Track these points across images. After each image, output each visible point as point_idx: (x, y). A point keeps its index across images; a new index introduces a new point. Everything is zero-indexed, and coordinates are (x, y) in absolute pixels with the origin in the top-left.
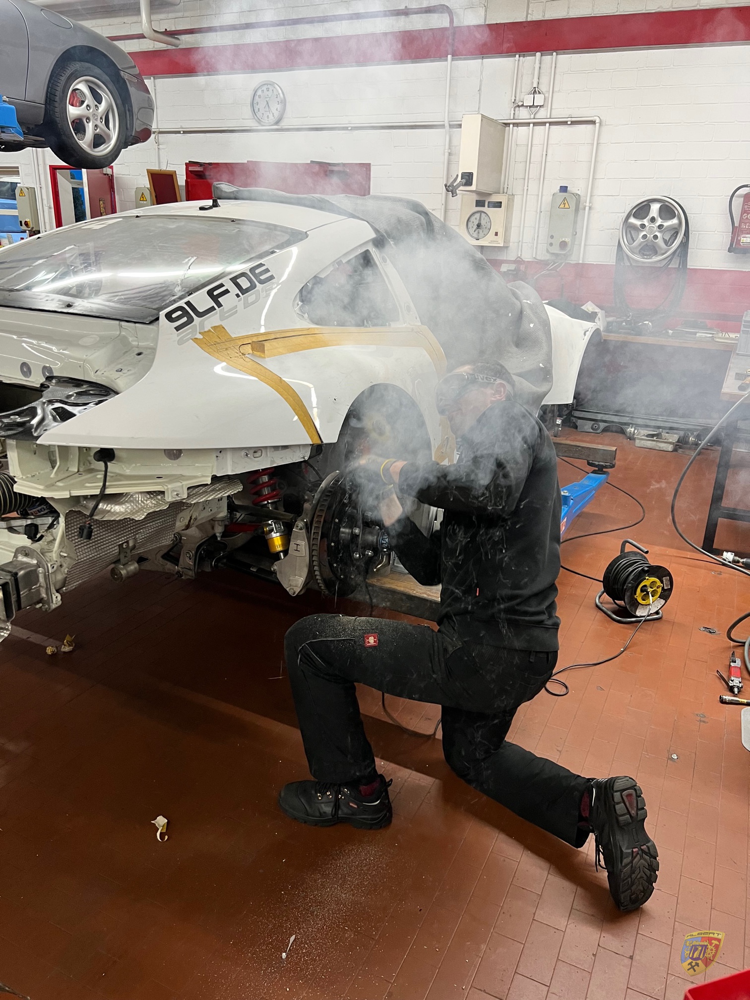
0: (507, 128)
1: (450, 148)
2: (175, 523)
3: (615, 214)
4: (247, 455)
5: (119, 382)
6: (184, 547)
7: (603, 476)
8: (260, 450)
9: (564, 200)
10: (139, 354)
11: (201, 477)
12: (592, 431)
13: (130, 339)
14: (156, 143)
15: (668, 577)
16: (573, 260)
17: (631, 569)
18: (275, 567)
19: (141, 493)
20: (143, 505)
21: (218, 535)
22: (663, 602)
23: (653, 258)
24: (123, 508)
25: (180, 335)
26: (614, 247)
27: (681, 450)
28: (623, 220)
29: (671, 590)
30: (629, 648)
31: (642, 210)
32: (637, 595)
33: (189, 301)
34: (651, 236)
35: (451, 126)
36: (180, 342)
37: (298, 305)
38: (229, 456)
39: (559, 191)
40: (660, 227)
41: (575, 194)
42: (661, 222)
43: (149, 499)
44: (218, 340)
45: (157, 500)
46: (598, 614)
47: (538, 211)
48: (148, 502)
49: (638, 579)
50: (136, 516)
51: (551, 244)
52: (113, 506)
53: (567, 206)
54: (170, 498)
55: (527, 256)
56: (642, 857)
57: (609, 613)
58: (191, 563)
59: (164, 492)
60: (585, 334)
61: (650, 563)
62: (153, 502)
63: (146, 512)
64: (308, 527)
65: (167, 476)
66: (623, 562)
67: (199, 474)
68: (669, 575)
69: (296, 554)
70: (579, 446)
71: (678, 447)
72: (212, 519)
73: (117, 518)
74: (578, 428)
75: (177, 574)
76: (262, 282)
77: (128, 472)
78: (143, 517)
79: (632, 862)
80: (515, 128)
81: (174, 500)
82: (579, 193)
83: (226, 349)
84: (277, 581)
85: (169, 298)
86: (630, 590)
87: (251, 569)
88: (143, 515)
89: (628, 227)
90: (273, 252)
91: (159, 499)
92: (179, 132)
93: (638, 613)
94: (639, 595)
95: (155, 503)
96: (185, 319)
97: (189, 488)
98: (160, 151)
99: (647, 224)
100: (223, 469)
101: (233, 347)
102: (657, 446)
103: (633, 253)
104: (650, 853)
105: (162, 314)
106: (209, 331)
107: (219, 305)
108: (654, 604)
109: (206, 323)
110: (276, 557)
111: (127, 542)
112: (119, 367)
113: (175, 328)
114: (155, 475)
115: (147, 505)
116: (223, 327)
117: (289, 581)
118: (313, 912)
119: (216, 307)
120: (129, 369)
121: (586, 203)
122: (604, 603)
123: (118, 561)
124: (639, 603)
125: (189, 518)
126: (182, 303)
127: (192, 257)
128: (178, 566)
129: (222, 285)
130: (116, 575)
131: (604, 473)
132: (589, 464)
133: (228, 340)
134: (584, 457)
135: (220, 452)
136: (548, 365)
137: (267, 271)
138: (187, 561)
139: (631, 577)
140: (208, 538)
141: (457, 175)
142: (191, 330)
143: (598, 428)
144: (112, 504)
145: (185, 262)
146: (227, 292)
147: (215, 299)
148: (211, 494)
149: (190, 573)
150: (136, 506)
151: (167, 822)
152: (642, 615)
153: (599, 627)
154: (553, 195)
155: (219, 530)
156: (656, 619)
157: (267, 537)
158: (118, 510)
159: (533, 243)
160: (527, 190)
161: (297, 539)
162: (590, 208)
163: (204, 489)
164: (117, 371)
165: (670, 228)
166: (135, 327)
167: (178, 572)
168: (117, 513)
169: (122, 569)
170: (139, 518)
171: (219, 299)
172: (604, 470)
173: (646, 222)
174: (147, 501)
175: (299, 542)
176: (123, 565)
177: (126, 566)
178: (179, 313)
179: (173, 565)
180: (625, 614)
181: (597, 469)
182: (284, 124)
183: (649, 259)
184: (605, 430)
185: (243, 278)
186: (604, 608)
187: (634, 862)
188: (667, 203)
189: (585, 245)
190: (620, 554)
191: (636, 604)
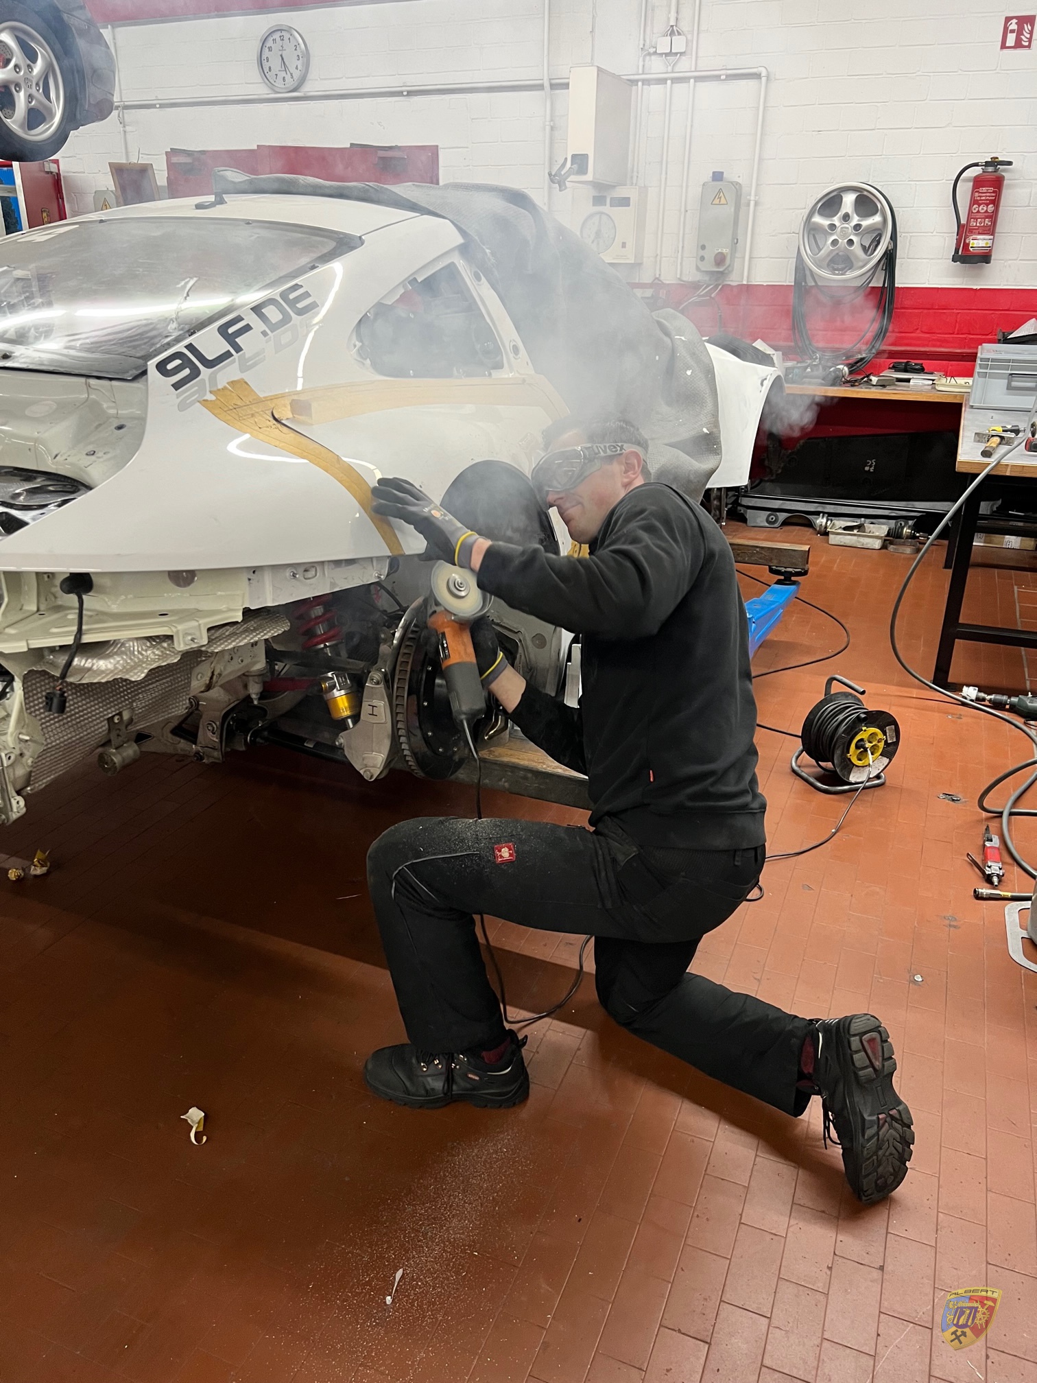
0: (634, 88)
1: (552, 120)
2: (190, 683)
3: (791, 211)
4: (294, 575)
5: (92, 470)
6: (204, 717)
7: (793, 587)
8: (313, 567)
9: (719, 192)
10: (120, 428)
11: (224, 612)
12: (767, 525)
13: (105, 406)
14: (121, 123)
15: (893, 726)
16: (734, 280)
17: (841, 717)
18: (342, 740)
19: (137, 639)
20: (141, 657)
21: (254, 696)
22: (886, 761)
23: (847, 273)
24: (110, 663)
25: (180, 396)
26: (791, 259)
27: (892, 546)
28: (805, 219)
29: (896, 744)
30: (843, 828)
31: (830, 203)
32: (851, 753)
33: (191, 344)
34: (843, 242)
35: (553, 86)
36: (182, 407)
37: (355, 346)
38: (267, 577)
39: (711, 179)
40: (858, 227)
41: (735, 184)
42: (859, 220)
43: (150, 647)
44: (239, 403)
45: (163, 649)
46: (796, 781)
47: (683, 210)
48: (149, 652)
49: (851, 730)
50: (132, 674)
51: (702, 258)
52: (95, 661)
53: (723, 201)
54: (181, 645)
55: (669, 278)
56: (891, 1126)
57: (812, 780)
58: (215, 739)
59: (172, 636)
60: (762, 384)
61: (865, 707)
62: (157, 652)
63: (146, 668)
64: (388, 680)
65: (175, 612)
66: (830, 707)
67: (223, 607)
68: (894, 723)
69: (372, 719)
70: (757, 547)
71: (888, 542)
72: (244, 674)
73: (102, 678)
74: (748, 522)
75: (195, 756)
76: (300, 312)
77: (115, 608)
78: (143, 675)
79: (877, 1133)
80: (645, 87)
81: (188, 647)
82: (740, 180)
83: (253, 415)
84: (345, 759)
85: (160, 340)
86: (841, 747)
87: (305, 744)
88: (142, 673)
89: (811, 230)
90: (313, 267)
91: (165, 648)
92: (153, 106)
93: (852, 779)
94: (853, 753)
95: (160, 653)
96: (187, 372)
97: (209, 629)
98: (127, 136)
99: (837, 223)
100: (259, 598)
101: (261, 413)
102: (859, 542)
103: (819, 267)
104: (902, 1120)
105: (152, 364)
106: (225, 388)
107: (238, 349)
108: (875, 764)
109: (219, 376)
110: (341, 725)
111: (120, 714)
112: (90, 448)
113: (172, 385)
114: (159, 611)
115: (147, 657)
116: (246, 383)
117: (363, 760)
118: (425, 1235)
119: (233, 351)
120: (106, 451)
121: (750, 195)
122: (804, 767)
123: (107, 743)
124: (854, 765)
125: (210, 675)
126: (180, 347)
127: (191, 278)
128: (195, 744)
129: (239, 319)
130: (107, 764)
131: (794, 583)
132: (771, 571)
133: (255, 402)
134: (765, 563)
135: (254, 572)
136: (714, 430)
137: (307, 295)
138: (209, 736)
139: (842, 728)
140: (238, 702)
141: (566, 159)
142: (196, 388)
143: (775, 520)
144: (93, 657)
145: (179, 286)
146: (247, 328)
147: (231, 339)
148: (244, 636)
149: (216, 754)
150: (131, 659)
151: (204, 1116)
152: (858, 781)
153: (798, 801)
154: (704, 185)
155: (254, 690)
156: (877, 785)
157: (327, 697)
158: (102, 668)
159: (677, 258)
160: (666, 178)
161: (372, 697)
162: (756, 204)
163: (232, 629)
164: (87, 454)
165: (870, 229)
166: (111, 386)
167: (197, 753)
168: (103, 672)
169: (114, 754)
170: (136, 677)
171: (237, 340)
172: (793, 578)
173: (836, 220)
174: (146, 651)
175: (375, 702)
176: (116, 748)
177: (120, 750)
178: (178, 362)
179: (189, 743)
180: (833, 780)
181: (782, 577)
182: (308, 89)
183: (842, 274)
184: (785, 523)
185: (272, 307)
186: (803, 774)
187: (881, 1133)
188: (865, 193)
189: (751, 258)
190: (823, 697)
191: (849, 766)
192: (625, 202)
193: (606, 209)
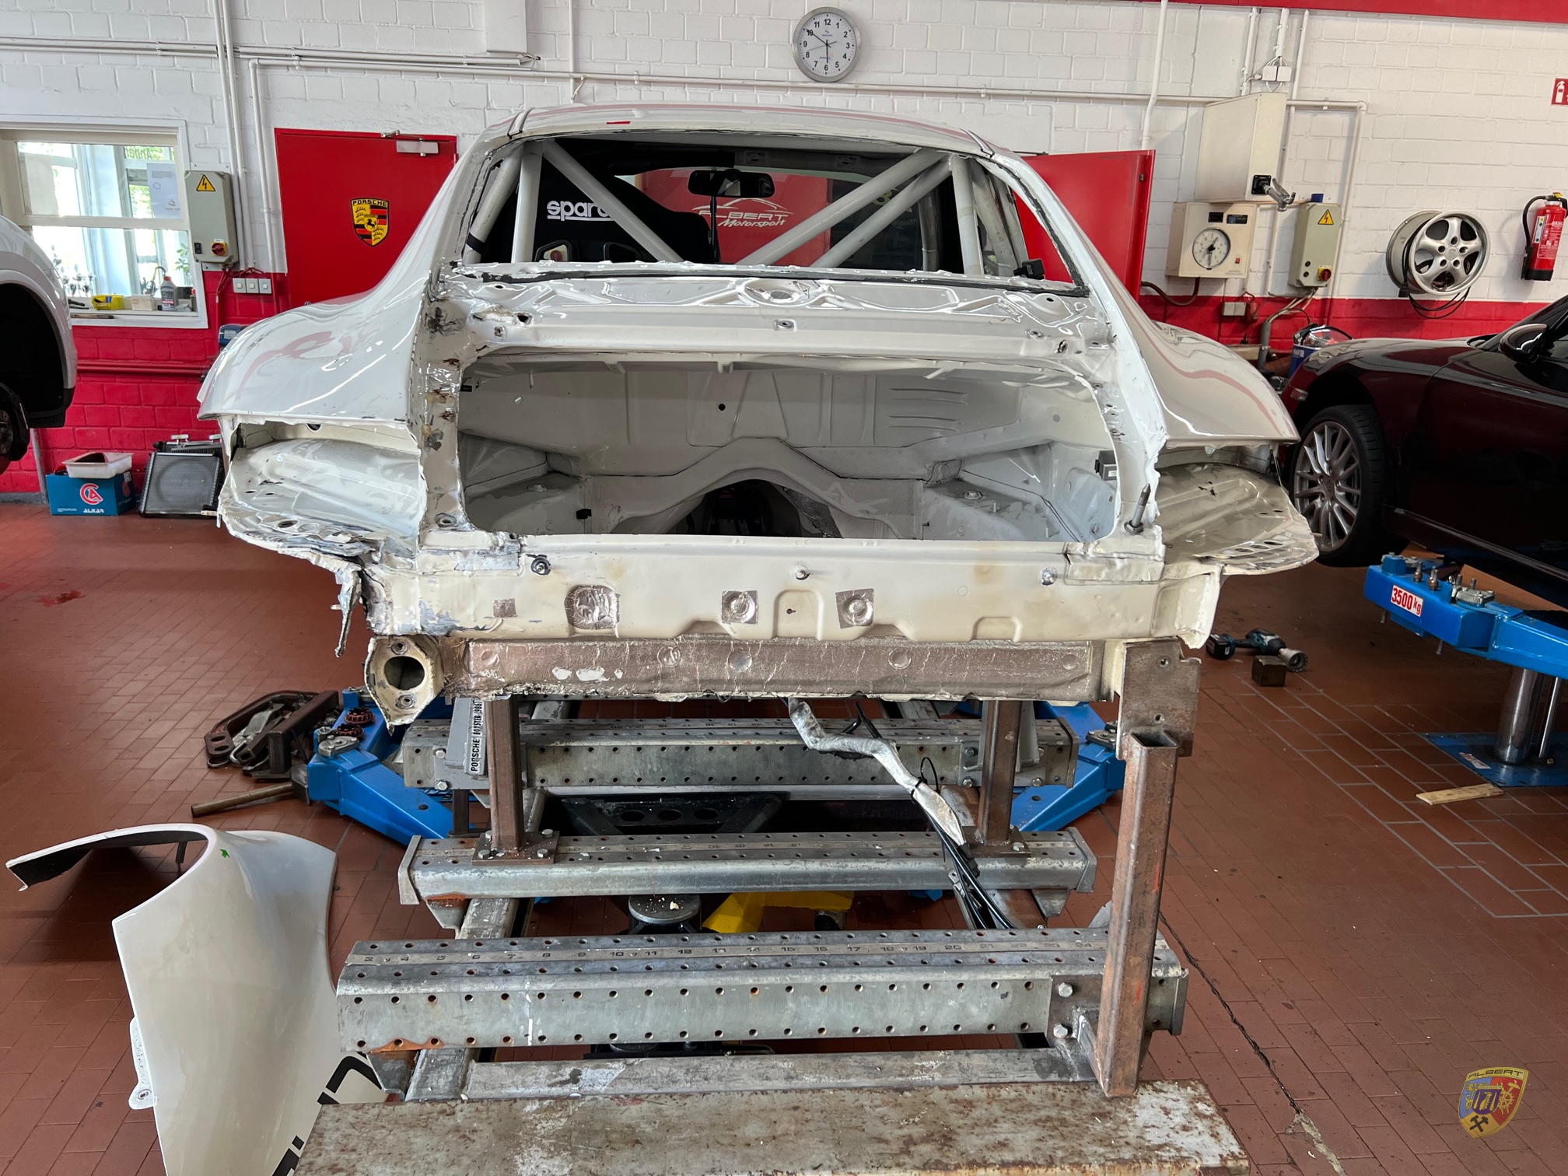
3: (1375, 232)
9: (1326, 213)
23: (1447, 289)
31: (1437, 227)
34: (1452, 262)
40: (1464, 249)
42: (1465, 244)
51: (1306, 274)
53: (1329, 221)
82: (1331, 203)
99: (1447, 246)
173: (1445, 242)
182: (860, 81)
183: (1443, 290)
188: (1464, 220)
192: (1242, 220)
193: (1223, 225)
